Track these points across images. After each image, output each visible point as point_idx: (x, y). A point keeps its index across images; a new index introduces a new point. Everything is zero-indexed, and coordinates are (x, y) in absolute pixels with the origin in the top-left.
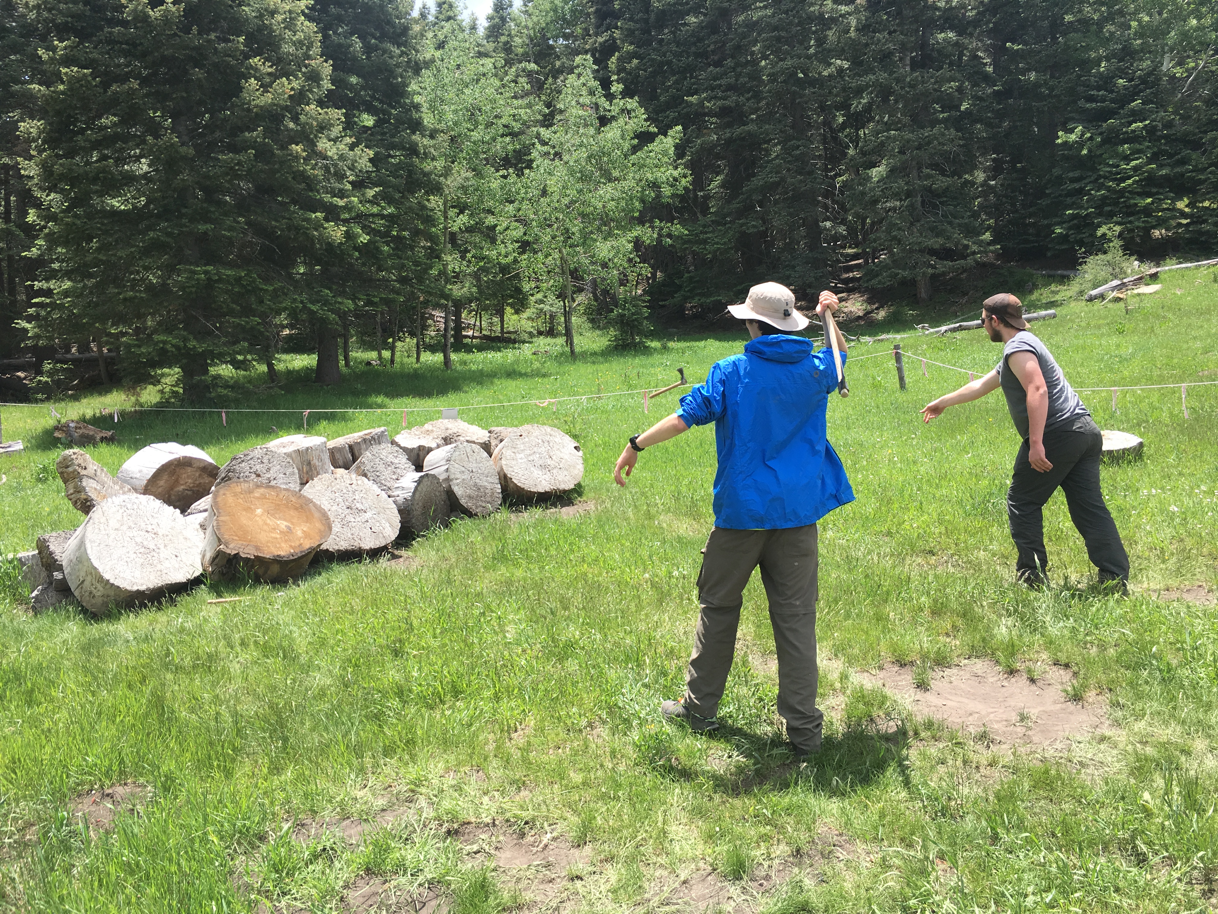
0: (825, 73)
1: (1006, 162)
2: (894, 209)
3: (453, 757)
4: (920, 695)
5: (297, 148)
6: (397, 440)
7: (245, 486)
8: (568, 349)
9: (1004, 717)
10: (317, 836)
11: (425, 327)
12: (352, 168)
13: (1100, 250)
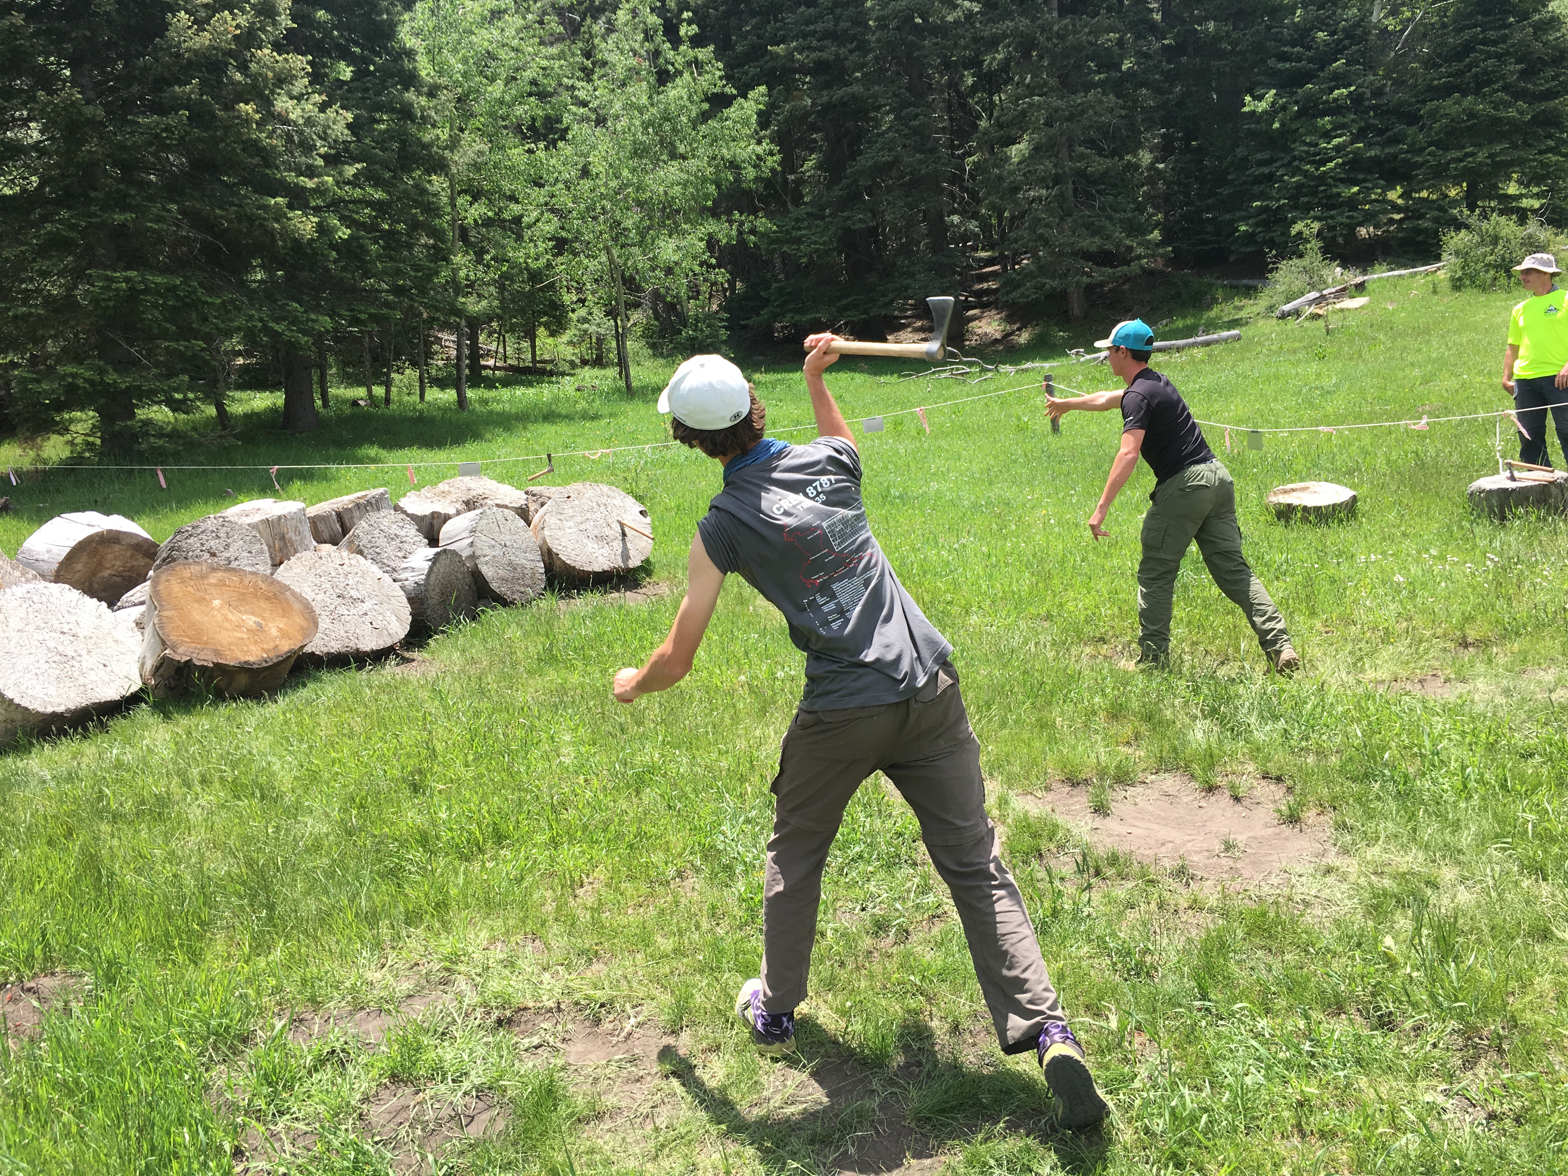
0: (950, 18)
1: (1177, 139)
2: (1040, 199)
3: (500, 922)
4: (1098, 822)
5: (247, 108)
6: (401, 504)
7: (194, 569)
8: (622, 383)
9: (1205, 846)
10: (323, 1035)
11: (429, 355)
12: (324, 137)
13: (1294, 253)
